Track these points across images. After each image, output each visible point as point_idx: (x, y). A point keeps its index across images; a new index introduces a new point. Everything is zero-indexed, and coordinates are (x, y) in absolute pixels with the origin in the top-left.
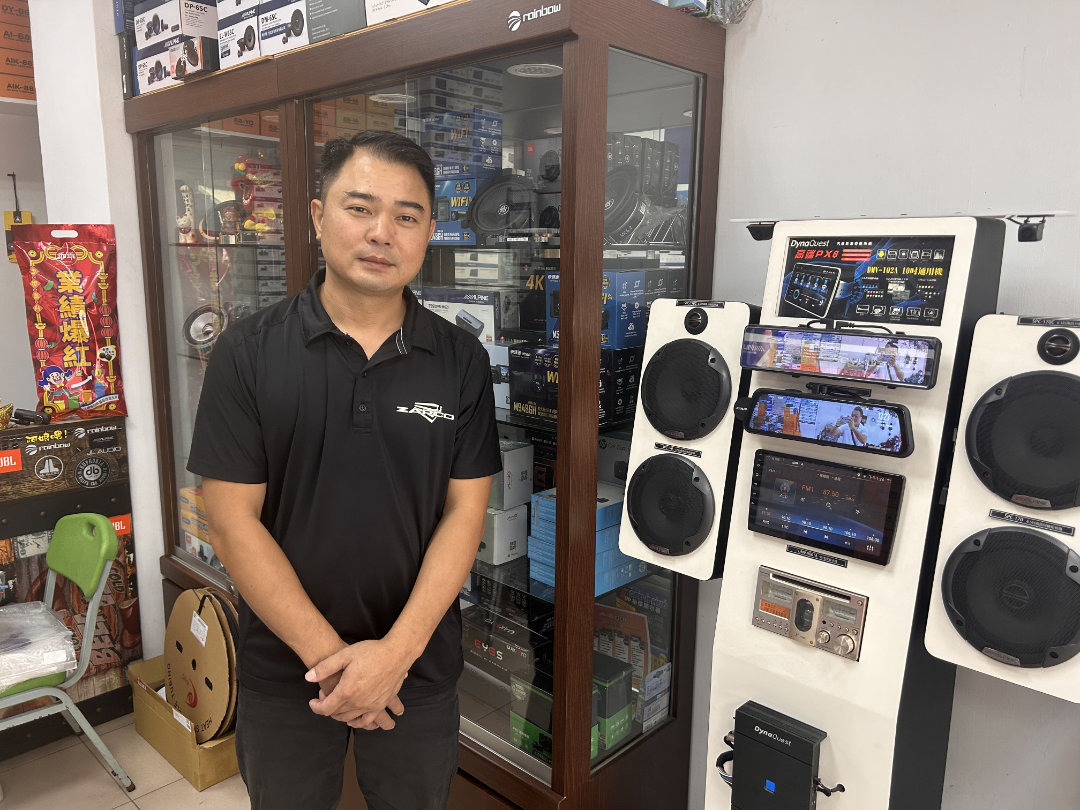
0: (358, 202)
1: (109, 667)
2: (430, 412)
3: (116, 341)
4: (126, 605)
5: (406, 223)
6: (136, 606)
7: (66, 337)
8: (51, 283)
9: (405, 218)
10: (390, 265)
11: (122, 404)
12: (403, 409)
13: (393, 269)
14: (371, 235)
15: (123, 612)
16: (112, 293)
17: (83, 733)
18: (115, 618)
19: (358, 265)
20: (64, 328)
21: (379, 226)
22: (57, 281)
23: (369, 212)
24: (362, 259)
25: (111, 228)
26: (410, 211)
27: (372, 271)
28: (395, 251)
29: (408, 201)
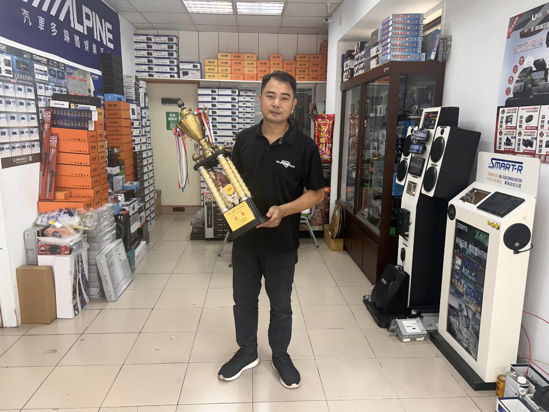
0: (270, 94)
1: (321, 224)
2: (286, 164)
3: (332, 143)
4: (326, 210)
5: (285, 100)
6: (329, 211)
7: (321, 142)
8: (320, 129)
9: (285, 99)
10: (279, 114)
11: (331, 159)
12: (278, 162)
13: (280, 115)
14: (273, 105)
15: (325, 212)
16: (332, 131)
17: (313, 238)
18: (323, 212)
19: (270, 114)
20: (321, 140)
21: (277, 102)
22: (321, 128)
23: (273, 97)
24: (271, 112)
25: (334, 115)
26: (286, 96)
27: (274, 115)
28: (281, 109)
29: (285, 93)
